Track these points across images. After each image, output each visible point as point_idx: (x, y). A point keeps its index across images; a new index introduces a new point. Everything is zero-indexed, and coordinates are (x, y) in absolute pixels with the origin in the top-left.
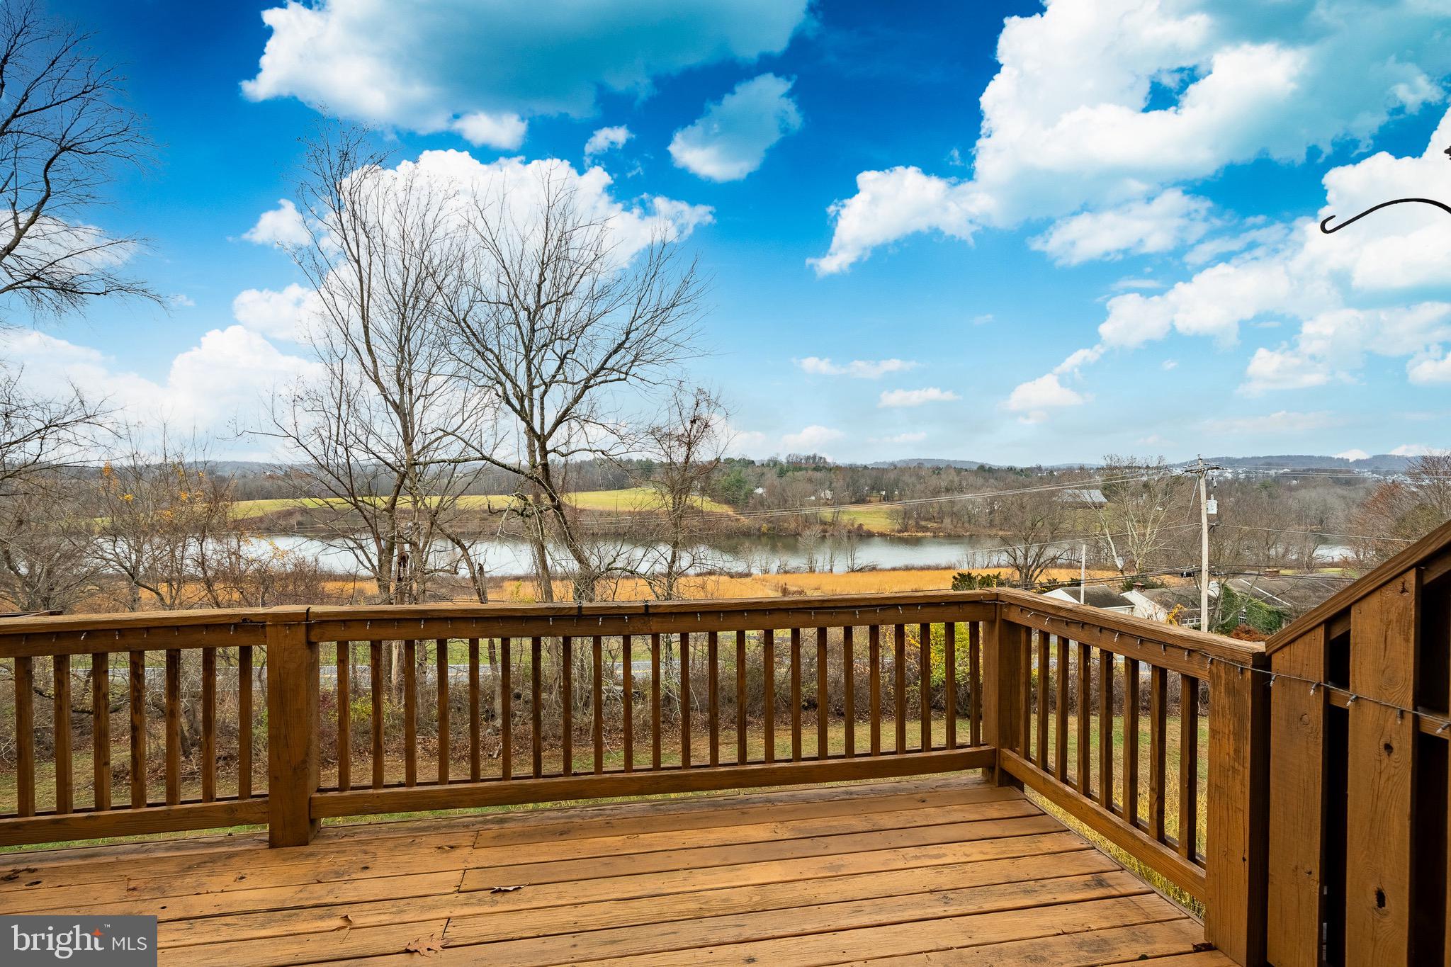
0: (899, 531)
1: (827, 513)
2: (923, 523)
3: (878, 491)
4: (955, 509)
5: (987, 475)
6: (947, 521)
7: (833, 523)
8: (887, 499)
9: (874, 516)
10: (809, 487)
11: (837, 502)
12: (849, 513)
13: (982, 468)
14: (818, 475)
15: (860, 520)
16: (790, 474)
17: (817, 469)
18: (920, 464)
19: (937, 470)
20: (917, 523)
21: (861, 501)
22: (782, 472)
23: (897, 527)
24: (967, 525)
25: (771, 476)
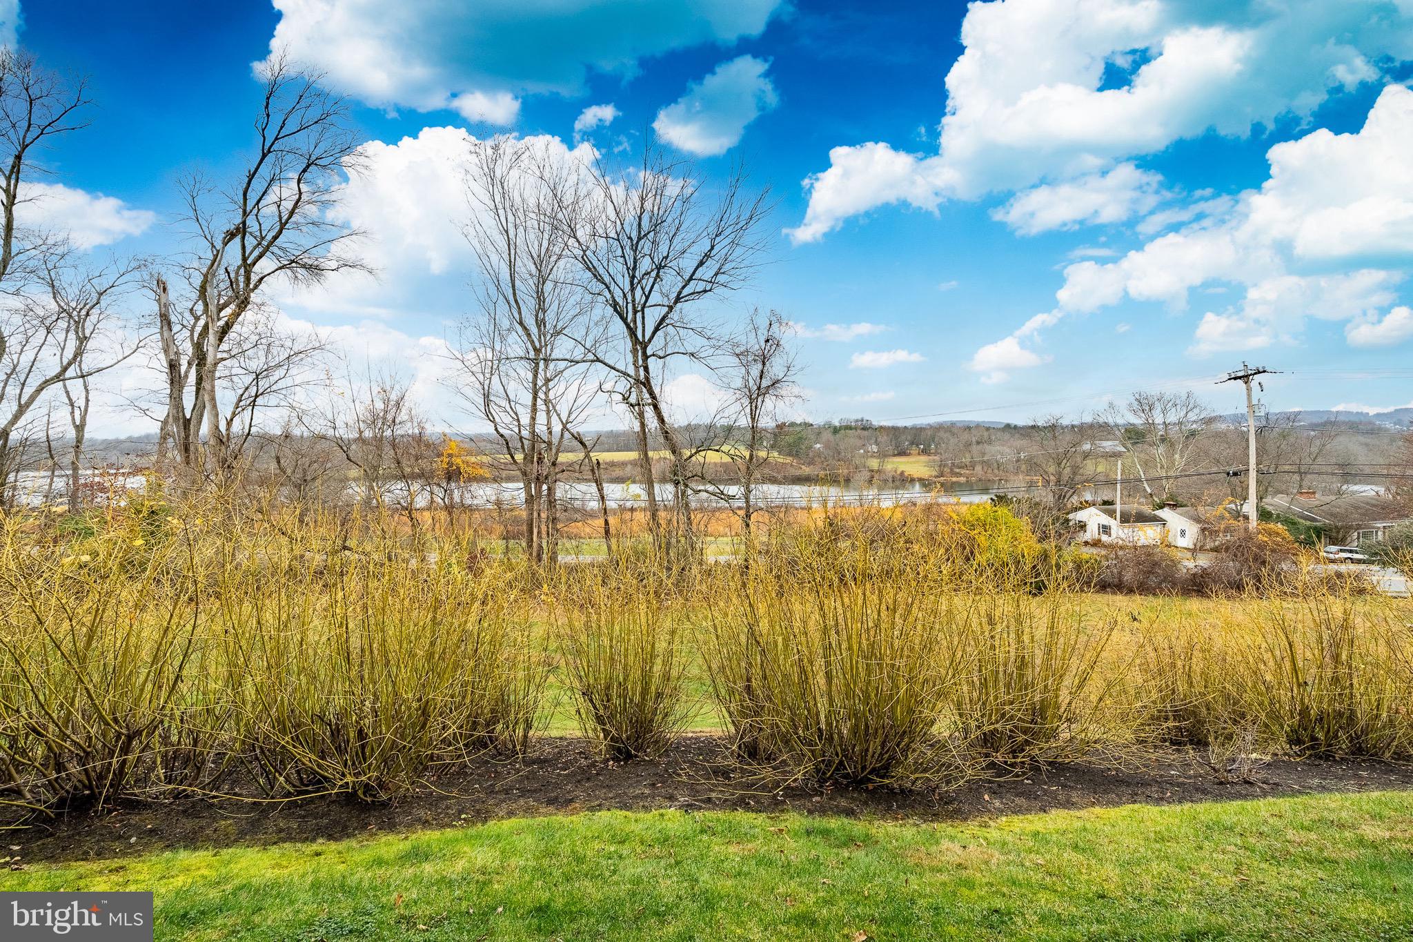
0: (937, 477)
1: (874, 463)
2: (958, 470)
3: (917, 445)
4: (985, 459)
5: (1013, 431)
6: (978, 468)
7: (879, 471)
8: (925, 452)
9: (915, 466)
10: (859, 443)
11: (882, 455)
12: (893, 463)
13: (1008, 426)
14: (866, 433)
15: (901, 468)
16: (843, 431)
17: (864, 429)
18: (953, 424)
19: (968, 428)
20: (952, 470)
21: (902, 453)
22: (836, 430)
23: (934, 473)
24: (996, 471)
25: (827, 436)
